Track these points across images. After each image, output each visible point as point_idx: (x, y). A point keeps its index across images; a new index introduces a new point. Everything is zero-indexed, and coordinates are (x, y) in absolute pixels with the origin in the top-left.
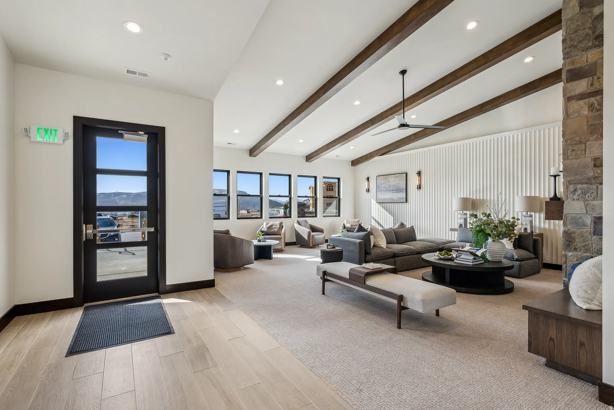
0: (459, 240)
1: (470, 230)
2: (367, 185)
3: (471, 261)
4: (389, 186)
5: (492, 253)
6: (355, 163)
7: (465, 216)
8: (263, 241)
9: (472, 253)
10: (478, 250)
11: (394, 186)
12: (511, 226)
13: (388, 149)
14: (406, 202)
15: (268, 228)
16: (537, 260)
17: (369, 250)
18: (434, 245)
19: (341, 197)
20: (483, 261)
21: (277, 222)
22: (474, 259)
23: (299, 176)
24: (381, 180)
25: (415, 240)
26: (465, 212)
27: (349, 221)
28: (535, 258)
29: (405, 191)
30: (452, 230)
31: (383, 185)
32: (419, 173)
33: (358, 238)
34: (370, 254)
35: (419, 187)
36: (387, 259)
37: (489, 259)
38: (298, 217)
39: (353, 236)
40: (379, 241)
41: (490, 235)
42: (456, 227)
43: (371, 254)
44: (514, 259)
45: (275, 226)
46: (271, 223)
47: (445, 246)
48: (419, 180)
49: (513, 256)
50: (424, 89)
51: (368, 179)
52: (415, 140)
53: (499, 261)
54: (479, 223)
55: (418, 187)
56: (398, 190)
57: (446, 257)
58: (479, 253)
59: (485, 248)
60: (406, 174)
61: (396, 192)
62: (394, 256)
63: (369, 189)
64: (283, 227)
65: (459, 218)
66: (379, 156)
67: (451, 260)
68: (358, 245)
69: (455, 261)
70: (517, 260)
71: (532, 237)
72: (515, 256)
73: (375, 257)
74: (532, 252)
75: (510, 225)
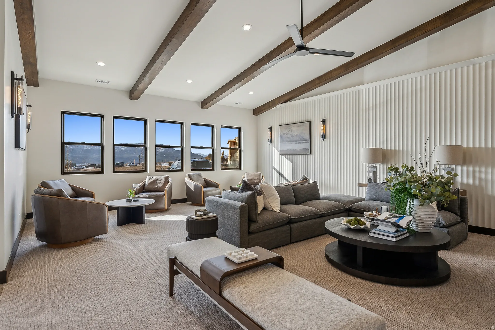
0: (369, 198)
1: (388, 189)
2: (269, 135)
3: (394, 236)
4: (292, 136)
5: (419, 221)
6: (257, 111)
7: (374, 169)
8: (134, 201)
9: (393, 224)
10: (401, 218)
11: (297, 135)
12: (446, 184)
13: (291, 96)
14: (310, 153)
15: (150, 184)
16: (464, 224)
17: (254, 217)
18: (340, 205)
19: (242, 148)
20: (408, 235)
21: (162, 176)
22: (397, 231)
23: (192, 124)
24: (284, 130)
25: (318, 198)
26: (374, 165)
27: (250, 175)
28: (462, 222)
29: (309, 141)
30: (360, 185)
31: (286, 135)
32: (324, 122)
33: (240, 200)
34: (255, 222)
35: (324, 137)
36: (281, 226)
37: (415, 230)
38: (192, 170)
39: (234, 197)
40: (272, 202)
41: (416, 197)
42: (364, 182)
43: (257, 222)
44: (440, 225)
45: (159, 181)
46: (154, 178)
47: (353, 205)
48: (323, 129)
49: (439, 221)
50: (329, 10)
51: (270, 129)
52: (320, 84)
53: (428, 231)
54: (401, 180)
55: (322, 137)
56: (301, 141)
57: (358, 227)
58: (403, 223)
59: (409, 215)
60: (310, 122)
61: (299, 143)
62: (290, 221)
63: (271, 140)
64: (169, 181)
65: (368, 172)
66: (282, 103)
67: (365, 231)
68: (238, 210)
69: (371, 234)
70: (444, 227)
71: (459, 196)
72: (442, 221)
73: (262, 225)
74: (459, 214)
75: (444, 182)
